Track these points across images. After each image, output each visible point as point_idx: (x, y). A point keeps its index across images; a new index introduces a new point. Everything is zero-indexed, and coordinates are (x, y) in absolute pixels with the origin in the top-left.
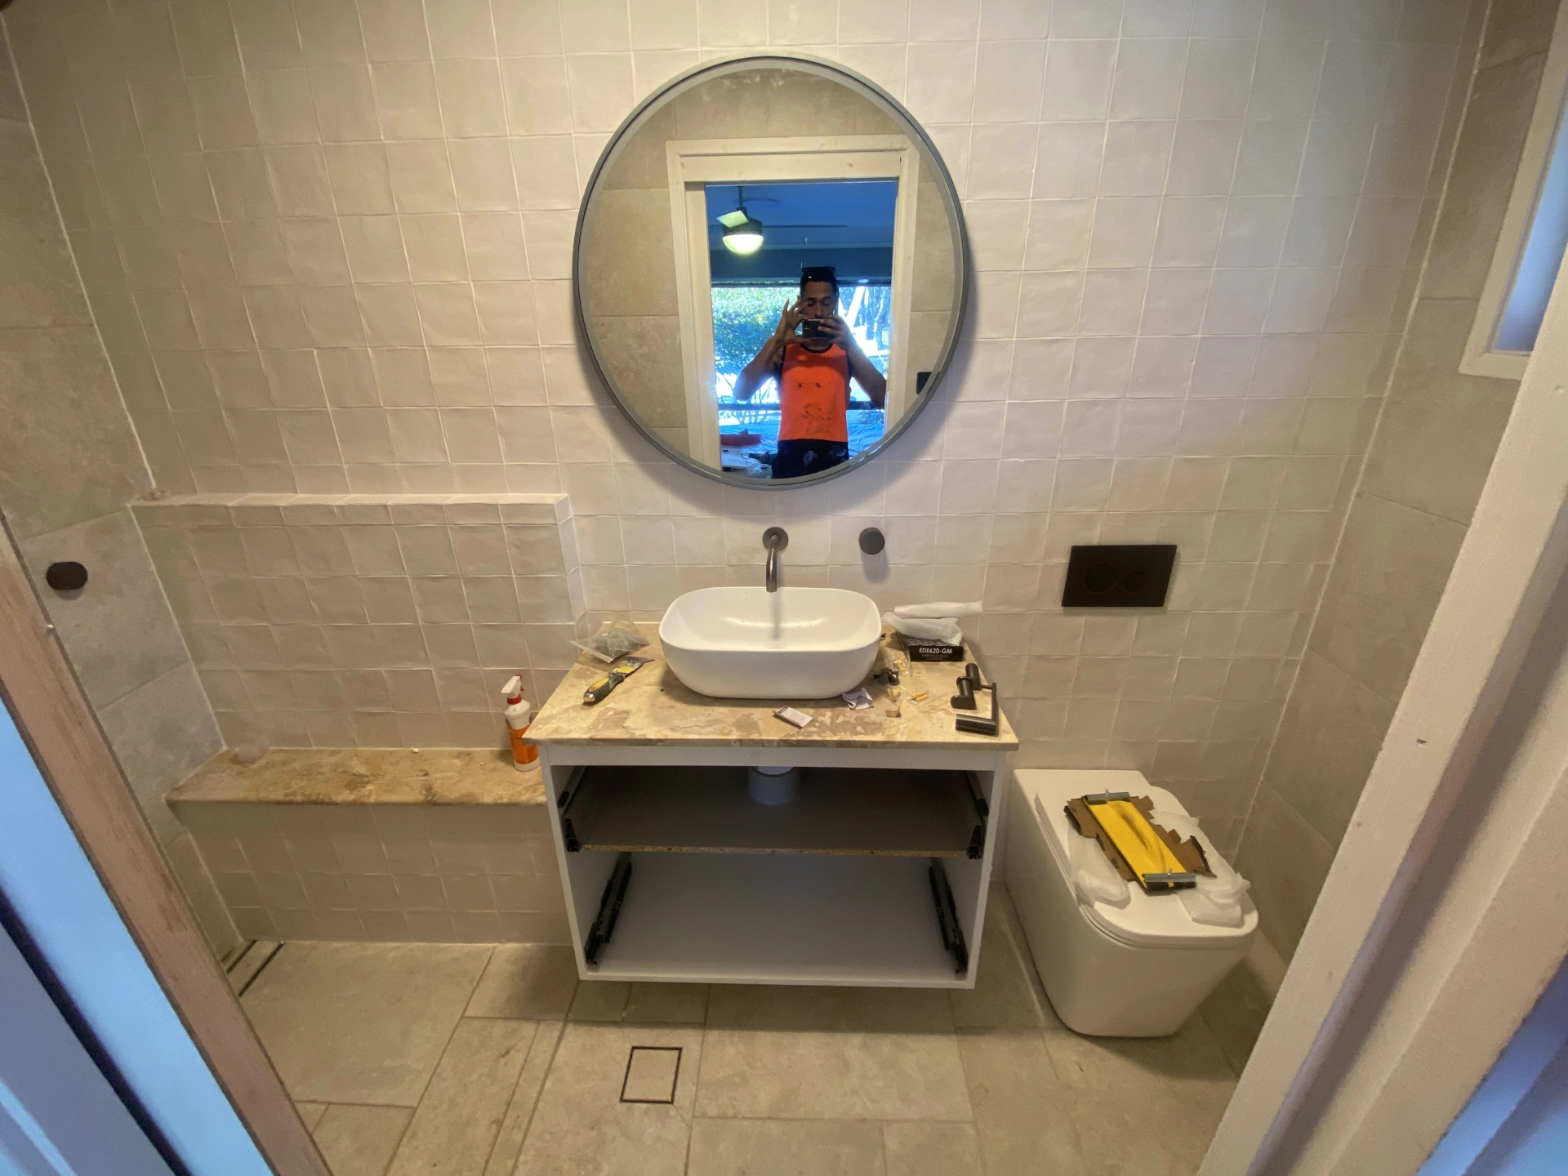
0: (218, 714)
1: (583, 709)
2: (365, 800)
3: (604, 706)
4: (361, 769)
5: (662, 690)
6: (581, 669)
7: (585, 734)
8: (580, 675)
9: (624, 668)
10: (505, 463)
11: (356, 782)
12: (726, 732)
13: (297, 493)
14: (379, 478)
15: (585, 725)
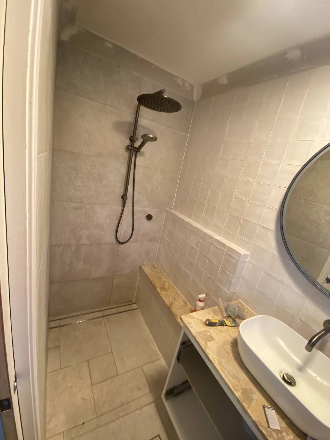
0: (157, 255)
1: (203, 324)
2: (160, 294)
3: (209, 329)
4: (166, 287)
5: (232, 343)
6: (217, 309)
7: (194, 333)
8: (215, 312)
9: (228, 322)
10: (237, 235)
11: (163, 289)
12: (236, 388)
13: (191, 219)
14: (206, 224)
15: (197, 330)
